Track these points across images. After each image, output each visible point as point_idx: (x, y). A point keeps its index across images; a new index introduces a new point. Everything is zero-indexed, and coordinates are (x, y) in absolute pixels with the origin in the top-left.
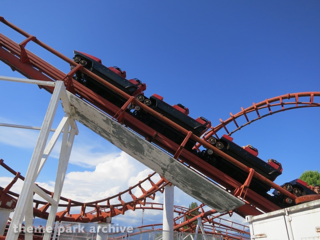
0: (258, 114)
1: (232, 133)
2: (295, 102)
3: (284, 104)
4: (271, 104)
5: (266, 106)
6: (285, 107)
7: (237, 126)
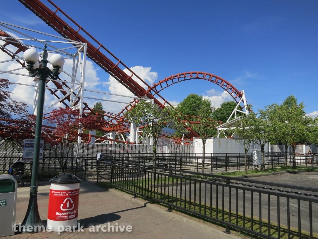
0: (173, 81)
1: (159, 91)
2: (190, 76)
3: (186, 77)
4: (180, 76)
5: (177, 77)
6: (186, 78)
7: (162, 87)
